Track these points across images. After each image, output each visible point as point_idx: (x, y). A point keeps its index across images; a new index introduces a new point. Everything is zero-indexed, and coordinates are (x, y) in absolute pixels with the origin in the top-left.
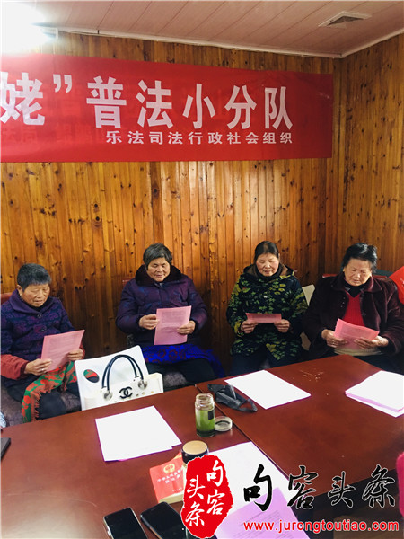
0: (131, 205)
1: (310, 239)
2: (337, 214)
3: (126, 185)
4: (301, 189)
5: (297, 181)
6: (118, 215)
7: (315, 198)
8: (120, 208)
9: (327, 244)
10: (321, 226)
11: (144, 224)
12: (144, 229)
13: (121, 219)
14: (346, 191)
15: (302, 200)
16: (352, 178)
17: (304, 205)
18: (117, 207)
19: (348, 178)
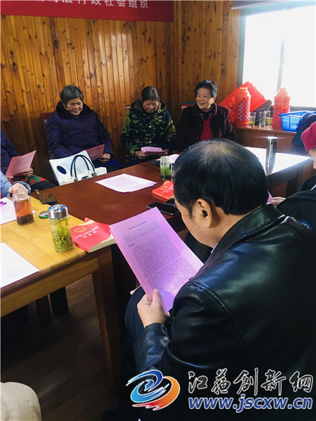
0: (38, 53)
1: (162, 84)
2: (178, 66)
3: (33, 36)
4: (155, 46)
5: (152, 39)
6: (29, 61)
7: (164, 53)
8: (30, 55)
9: (172, 88)
10: (168, 74)
11: (50, 70)
12: (50, 74)
13: (32, 65)
14: (184, 48)
15: (156, 55)
16: (188, 38)
17: (158, 58)
18: (28, 54)
19: (185, 38)
